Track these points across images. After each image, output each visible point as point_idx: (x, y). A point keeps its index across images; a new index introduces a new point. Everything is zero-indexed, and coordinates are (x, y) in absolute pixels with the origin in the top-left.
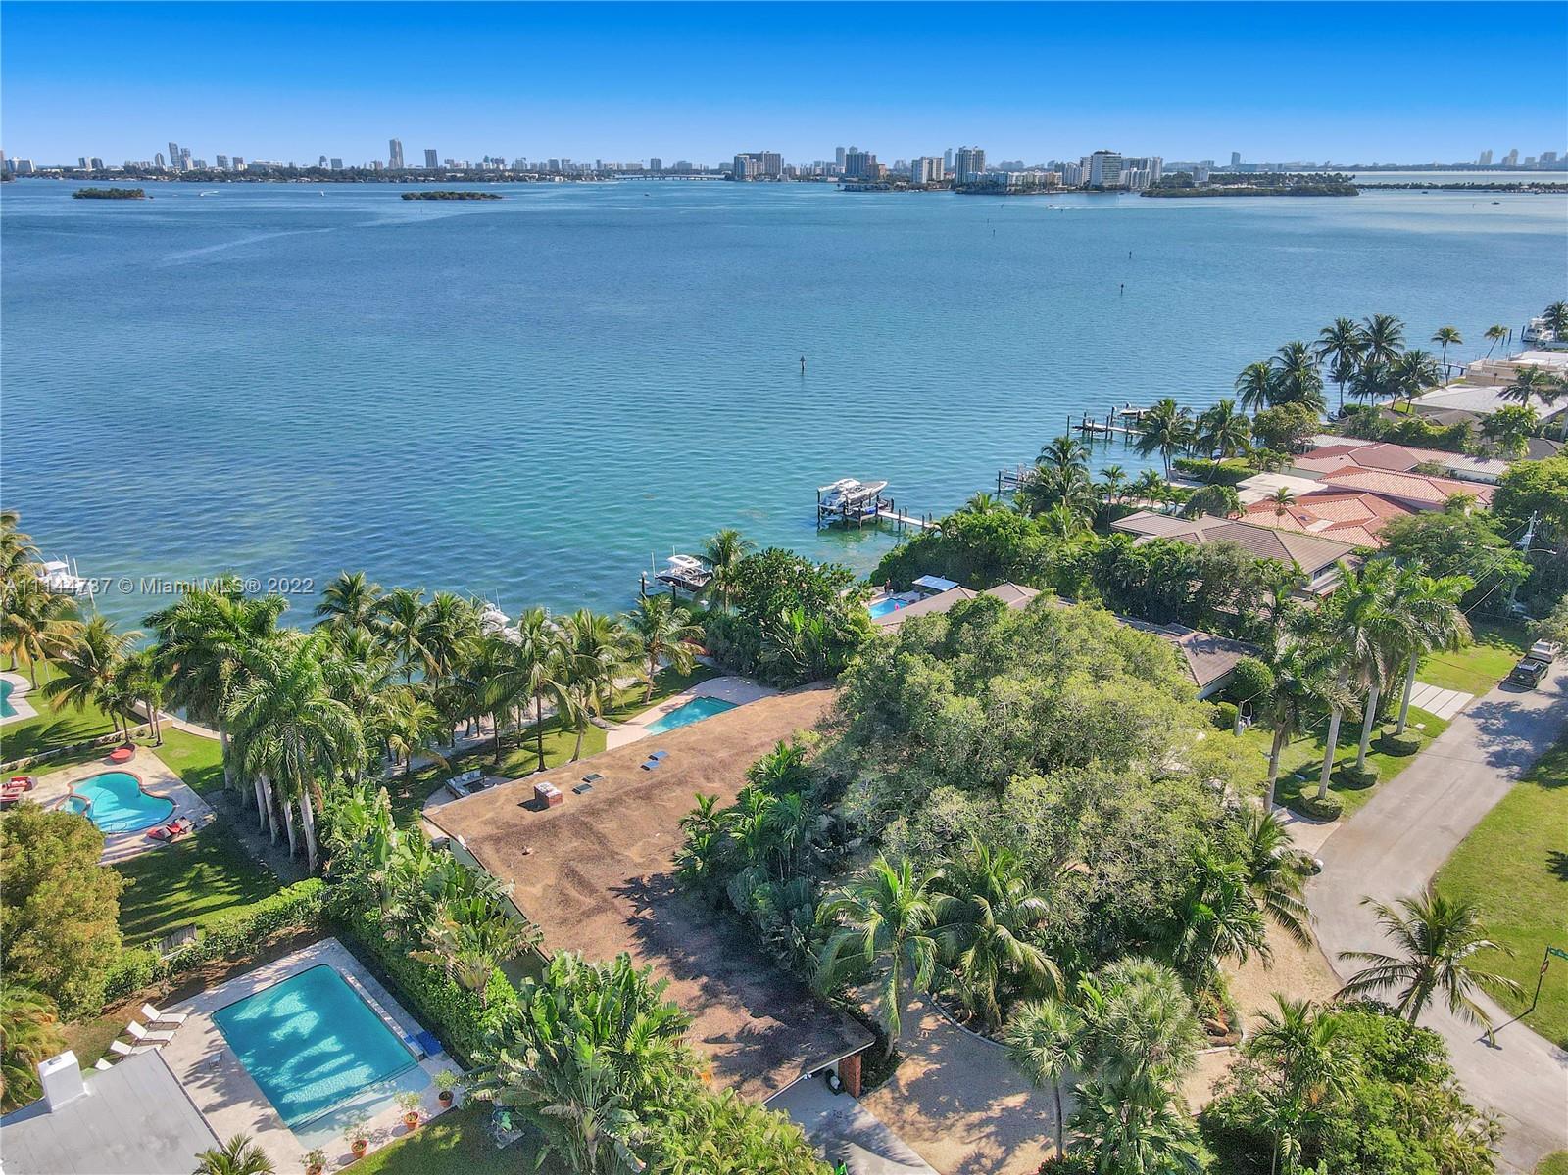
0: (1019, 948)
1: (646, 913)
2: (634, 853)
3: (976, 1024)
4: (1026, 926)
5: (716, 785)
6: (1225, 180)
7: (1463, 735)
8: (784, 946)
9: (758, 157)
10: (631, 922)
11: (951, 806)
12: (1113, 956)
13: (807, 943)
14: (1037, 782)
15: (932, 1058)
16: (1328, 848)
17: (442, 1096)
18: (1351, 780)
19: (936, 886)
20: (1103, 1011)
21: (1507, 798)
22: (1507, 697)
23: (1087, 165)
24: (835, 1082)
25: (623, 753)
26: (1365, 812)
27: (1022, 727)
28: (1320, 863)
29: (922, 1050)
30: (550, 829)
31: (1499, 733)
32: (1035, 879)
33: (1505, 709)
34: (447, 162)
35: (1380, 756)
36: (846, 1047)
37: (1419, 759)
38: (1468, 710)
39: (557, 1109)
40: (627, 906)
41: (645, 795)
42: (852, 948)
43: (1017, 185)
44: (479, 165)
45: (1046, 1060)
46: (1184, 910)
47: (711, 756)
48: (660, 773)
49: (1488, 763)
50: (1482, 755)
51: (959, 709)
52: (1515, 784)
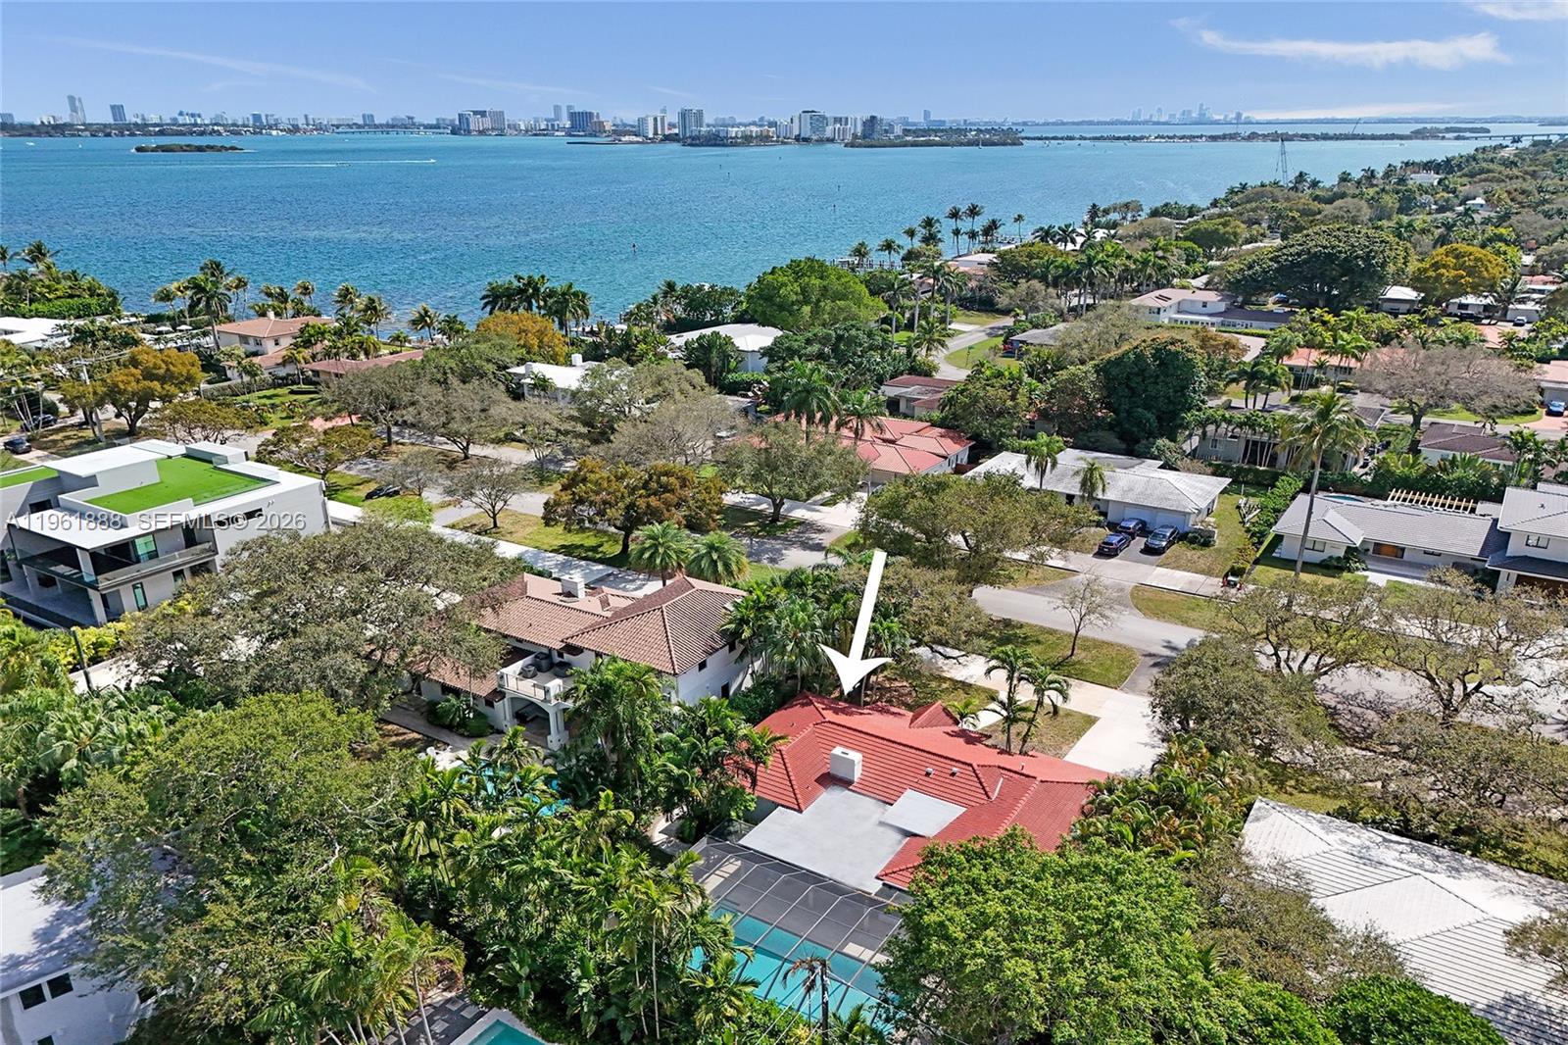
6: (916, 133)
23: (796, 122)
43: (736, 138)
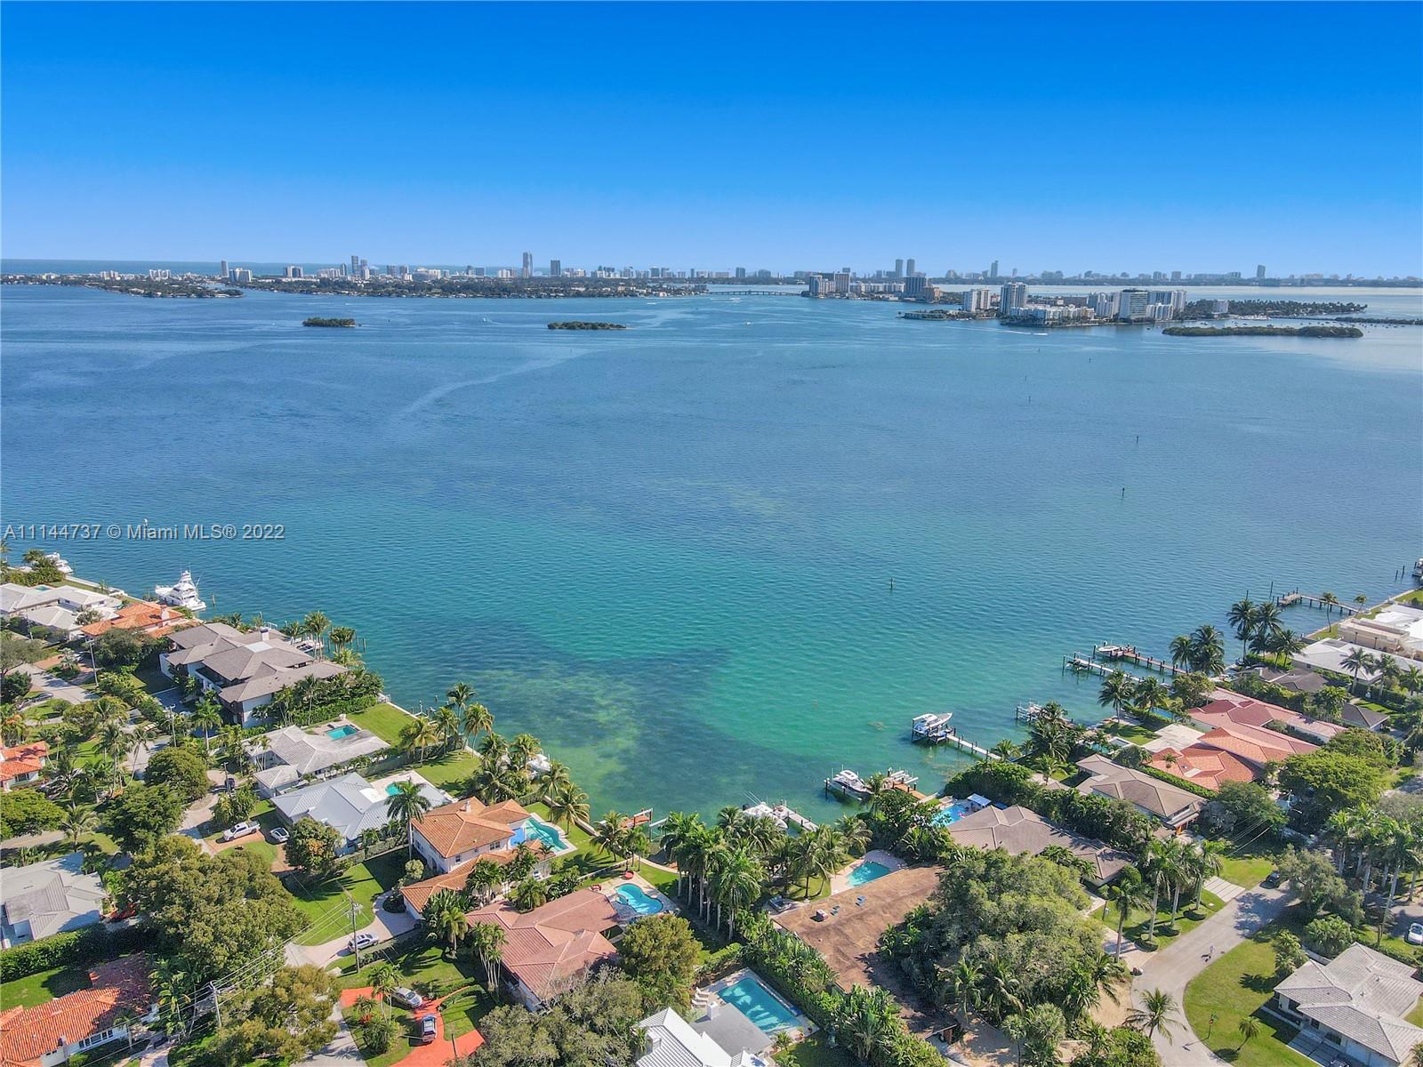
0: (1010, 996)
1: (870, 969)
2: (860, 944)
3: (992, 1023)
4: (1011, 988)
5: (888, 915)
6: (1243, 310)
7: (1230, 914)
8: (924, 987)
9: (829, 276)
10: (865, 972)
11: (985, 942)
12: (1042, 1002)
13: (933, 987)
14: (1017, 937)
15: (974, 1033)
16: (1148, 965)
17: (809, 1029)
18: (1166, 932)
19: (980, 971)
20: (1034, 1019)
21: (1237, 947)
22: (1262, 891)
23: (1117, 299)
24: (942, 1038)
25: (847, 895)
26: (1171, 948)
27: (1012, 914)
28: (1142, 970)
29: (972, 1030)
30: (826, 929)
31: (1248, 911)
32: (1015, 971)
33: (1256, 898)
34: (568, 270)
35: (1186, 920)
36: (948, 1025)
37: (1205, 923)
38: (1238, 898)
39: (859, 1034)
40: (863, 965)
41: (860, 918)
42: (951, 991)
43: (1053, 319)
44: (594, 274)
45: (1015, 1034)
46: (1068, 988)
47: (884, 901)
48: (866, 906)
49: (1235, 927)
50: (1234, 922)
51: (989, 906)
52: (1243, 940)
